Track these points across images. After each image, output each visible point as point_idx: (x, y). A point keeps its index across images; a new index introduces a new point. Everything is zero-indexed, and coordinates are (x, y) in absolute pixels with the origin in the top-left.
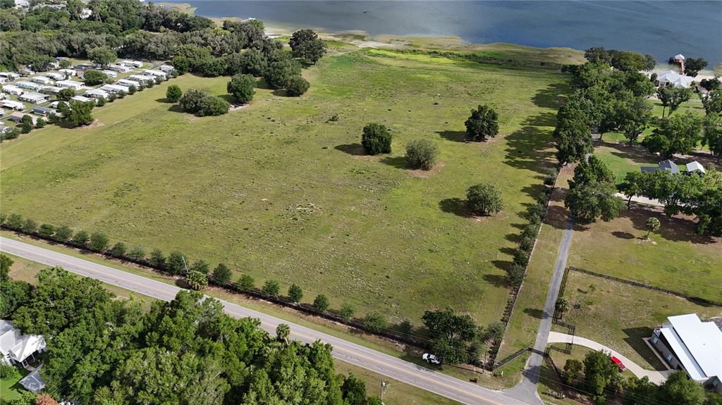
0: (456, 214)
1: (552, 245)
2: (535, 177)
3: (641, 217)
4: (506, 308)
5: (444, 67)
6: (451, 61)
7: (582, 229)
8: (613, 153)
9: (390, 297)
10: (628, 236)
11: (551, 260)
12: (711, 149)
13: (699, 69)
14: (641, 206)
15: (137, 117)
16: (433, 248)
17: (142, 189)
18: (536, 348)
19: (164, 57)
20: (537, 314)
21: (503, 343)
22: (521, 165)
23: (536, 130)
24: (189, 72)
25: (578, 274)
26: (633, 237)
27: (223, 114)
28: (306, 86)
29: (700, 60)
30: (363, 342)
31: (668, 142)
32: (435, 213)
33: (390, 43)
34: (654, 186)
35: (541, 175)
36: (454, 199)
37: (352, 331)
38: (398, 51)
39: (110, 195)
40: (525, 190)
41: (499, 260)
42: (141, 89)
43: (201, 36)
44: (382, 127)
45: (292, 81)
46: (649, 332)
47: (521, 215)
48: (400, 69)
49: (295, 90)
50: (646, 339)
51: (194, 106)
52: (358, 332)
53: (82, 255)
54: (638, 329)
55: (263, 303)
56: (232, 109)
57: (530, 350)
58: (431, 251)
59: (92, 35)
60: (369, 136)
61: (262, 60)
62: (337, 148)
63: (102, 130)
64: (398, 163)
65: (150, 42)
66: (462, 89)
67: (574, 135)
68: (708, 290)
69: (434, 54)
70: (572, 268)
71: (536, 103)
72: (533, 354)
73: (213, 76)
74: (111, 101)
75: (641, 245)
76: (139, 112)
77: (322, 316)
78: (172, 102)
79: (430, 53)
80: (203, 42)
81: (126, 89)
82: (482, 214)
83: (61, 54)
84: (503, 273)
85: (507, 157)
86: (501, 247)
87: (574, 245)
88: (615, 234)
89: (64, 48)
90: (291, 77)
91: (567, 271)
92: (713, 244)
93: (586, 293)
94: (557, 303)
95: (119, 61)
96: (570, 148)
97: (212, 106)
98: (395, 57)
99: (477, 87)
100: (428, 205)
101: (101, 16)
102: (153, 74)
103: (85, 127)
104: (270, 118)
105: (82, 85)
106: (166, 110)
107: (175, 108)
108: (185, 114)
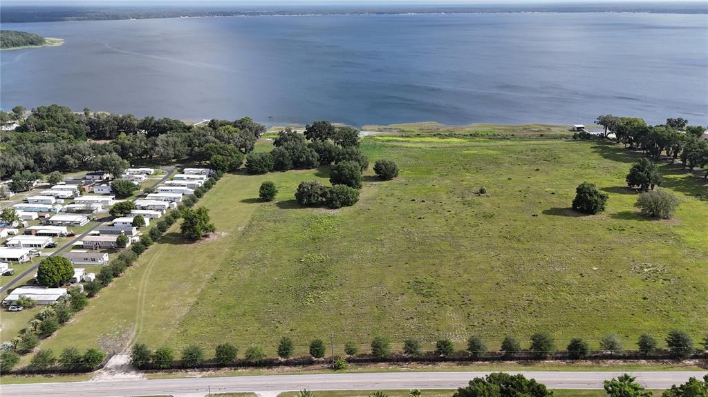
24: (227, 172)
33: (381, 131)
62: (546, 213)
78: (269, 201)
102: (188, 178)
103: (207, 239)
104: (413, 200)
105: (113, 199)
106: (277, 208)
107: (284, 205)
108: (310, 209)
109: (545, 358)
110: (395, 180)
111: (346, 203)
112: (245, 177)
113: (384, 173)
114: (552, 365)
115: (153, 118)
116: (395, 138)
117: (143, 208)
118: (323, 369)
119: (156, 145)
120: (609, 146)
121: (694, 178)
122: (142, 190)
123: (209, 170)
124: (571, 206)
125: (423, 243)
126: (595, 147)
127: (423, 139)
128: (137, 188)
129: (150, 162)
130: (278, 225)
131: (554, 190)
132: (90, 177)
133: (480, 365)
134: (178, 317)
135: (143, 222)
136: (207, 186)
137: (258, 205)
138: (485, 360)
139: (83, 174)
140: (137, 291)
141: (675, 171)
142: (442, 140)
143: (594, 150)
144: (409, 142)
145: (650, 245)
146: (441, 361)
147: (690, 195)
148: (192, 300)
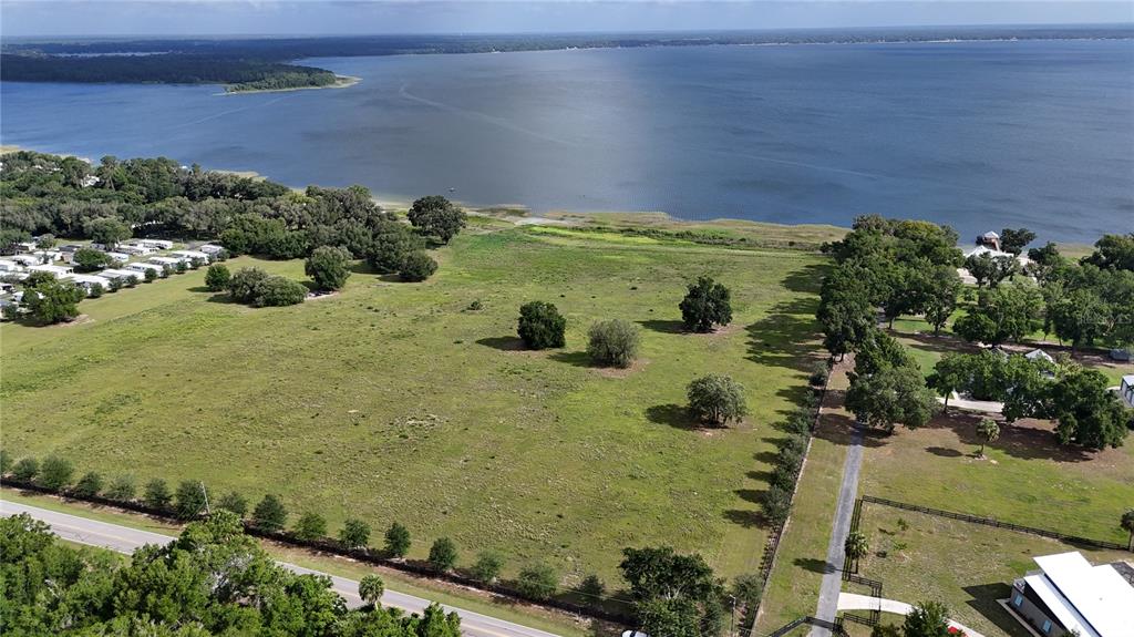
0: (673, 426)
1: (831, 466)
2: (795, 377)
3: (969, 427)
4: (763, 558)
5: (644, 247)
6: (655, 241)
7: (877, 445)
8: (912, 345)
9: (563, 547)
10: (954, 453)
11: (831, 487)
12: (1059, 336)
13: (1022, 243)
14: (966, 412)
15: (153, 310)
16: (636, 473)
17: (146, 402)
18: (819, 616)
19: (208, 236)
20: (818, 566)
21: (761, 612)
22: (772, 362)
23: (792, 319)
24: (246, 253)
25: (878, 507)
26: (960, 454)
27: (295, 303)
28: (432, 266)
29: (1022, 232)
30: (517, 616)
31: (993, 324)
32: (638, 424)
33: (562, 219)
34: (982, 373)
35: (805, 374)
36: (669, 405)
37: (496, 600)
38: (574, 229)
39: (89, 411)
40: (781, 393)
41: (747, 488)
42: (166, 274)
43: (270, 205)
44: (550, 307)
45: (410, 258)
46: (1005, 591)
47: (777, 426)
48: (579, 250)
49: (414, 273)
50: (1002, 602)
51: (249, 294)
52: (509, 602)
53: (24, 498)
54: (987, 586)
55: (339, 561)
56: (311, 298)
57: (810, 620)
58: (633, 477)
59: (95, 204)
60: (530, 320)
61: (365, 234)
62: (479, 342)
63: (91, 328)
64: (577, 359)
65: (188, 212)
66: (673, 271)
67: (849, 311)
68: (1091, 526)
69: (630, 231)
70: (866, 499)
71: (787, 287)
72: (816, 629)
73: (285, 258)
74: (114, 291)
75: (973, 464)
76: (156, 304)
77: (445, 577)
78: (214, 291)
79: (622, 231)
80: (272, 212)
81: (141, 276)
82: (713, 424)
83: (41, 230)
84: (754, 507)
85: (749, 352)
86: (749, 470)
87: (866, 466)
88: (930, 450)
89: (47, 222)
90: (409, 254)
91: (858, 504)
92: (1088, 463)
93: (892, 534)
94: (847, 543)
95: (135, 241)
96: (845, 331)
97: (278, 290)
98: (570, 236)
99: (694, 269)
100: (626, 413)
101: (114, 181)
103: (64, 324)
105: (69, 271)
107: (220, 298)
108: (236, 305)
109: (53, 492)
123: (221, 248)
137: (197, 295)
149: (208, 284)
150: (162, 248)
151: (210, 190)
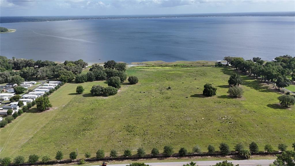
22: (266, 91)
24: (67, 82)
27: (116, 94)
62: (192, 96)
64: (225, 97)
78: (80, 94)
79: (160, 66)
80: (65, 69)
82: (287, 107)
85: (256, 90)
102: (50, 85)
103: (48, 110)
104: (141, 92)
105: (14, 94)
106: (82, 97)
107: (86, 95)
108: (96, 97)
109: (169, 157)
110: (137, 84)
111: (111, 94)
112: (74, 84)
113: (133, 81)
114: (171, 159)
115: (41, 60)
116: (143, 67)
117: (26, 98)
118: (75, 164)
119: (38, 72)
120: (228, 69)
121: (257, 81)
122: (27, 91)
123: (59, 82)
124: (202, 93)
125: (137, 110)
126: (222, 70)
127: (155, 68)
128: (26, 89)
129: (37, 79)
130: (80, 104)
131: (198, 87)
132: (8, 85)
133: (142, 160)
134: (22, 144)
135: (23, 104)
136: (56, 88)
137: (75, 96)
138: (144, 158)
139: (5, 84)
140: (9, 133)
141: (251, 78)
142: (162, 68)
143: (221, 71)
144: (149, 69)
145: (229, 109)
146: (126, 159)
147: (253, 88)
148: (31, 137)
149: (77, 92)
150: (33, 84)
151: (25, 65)
